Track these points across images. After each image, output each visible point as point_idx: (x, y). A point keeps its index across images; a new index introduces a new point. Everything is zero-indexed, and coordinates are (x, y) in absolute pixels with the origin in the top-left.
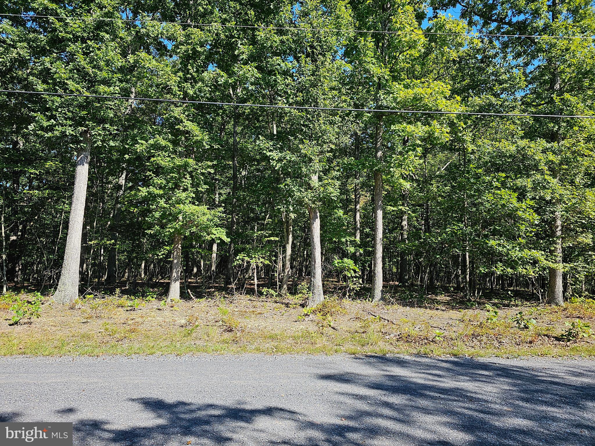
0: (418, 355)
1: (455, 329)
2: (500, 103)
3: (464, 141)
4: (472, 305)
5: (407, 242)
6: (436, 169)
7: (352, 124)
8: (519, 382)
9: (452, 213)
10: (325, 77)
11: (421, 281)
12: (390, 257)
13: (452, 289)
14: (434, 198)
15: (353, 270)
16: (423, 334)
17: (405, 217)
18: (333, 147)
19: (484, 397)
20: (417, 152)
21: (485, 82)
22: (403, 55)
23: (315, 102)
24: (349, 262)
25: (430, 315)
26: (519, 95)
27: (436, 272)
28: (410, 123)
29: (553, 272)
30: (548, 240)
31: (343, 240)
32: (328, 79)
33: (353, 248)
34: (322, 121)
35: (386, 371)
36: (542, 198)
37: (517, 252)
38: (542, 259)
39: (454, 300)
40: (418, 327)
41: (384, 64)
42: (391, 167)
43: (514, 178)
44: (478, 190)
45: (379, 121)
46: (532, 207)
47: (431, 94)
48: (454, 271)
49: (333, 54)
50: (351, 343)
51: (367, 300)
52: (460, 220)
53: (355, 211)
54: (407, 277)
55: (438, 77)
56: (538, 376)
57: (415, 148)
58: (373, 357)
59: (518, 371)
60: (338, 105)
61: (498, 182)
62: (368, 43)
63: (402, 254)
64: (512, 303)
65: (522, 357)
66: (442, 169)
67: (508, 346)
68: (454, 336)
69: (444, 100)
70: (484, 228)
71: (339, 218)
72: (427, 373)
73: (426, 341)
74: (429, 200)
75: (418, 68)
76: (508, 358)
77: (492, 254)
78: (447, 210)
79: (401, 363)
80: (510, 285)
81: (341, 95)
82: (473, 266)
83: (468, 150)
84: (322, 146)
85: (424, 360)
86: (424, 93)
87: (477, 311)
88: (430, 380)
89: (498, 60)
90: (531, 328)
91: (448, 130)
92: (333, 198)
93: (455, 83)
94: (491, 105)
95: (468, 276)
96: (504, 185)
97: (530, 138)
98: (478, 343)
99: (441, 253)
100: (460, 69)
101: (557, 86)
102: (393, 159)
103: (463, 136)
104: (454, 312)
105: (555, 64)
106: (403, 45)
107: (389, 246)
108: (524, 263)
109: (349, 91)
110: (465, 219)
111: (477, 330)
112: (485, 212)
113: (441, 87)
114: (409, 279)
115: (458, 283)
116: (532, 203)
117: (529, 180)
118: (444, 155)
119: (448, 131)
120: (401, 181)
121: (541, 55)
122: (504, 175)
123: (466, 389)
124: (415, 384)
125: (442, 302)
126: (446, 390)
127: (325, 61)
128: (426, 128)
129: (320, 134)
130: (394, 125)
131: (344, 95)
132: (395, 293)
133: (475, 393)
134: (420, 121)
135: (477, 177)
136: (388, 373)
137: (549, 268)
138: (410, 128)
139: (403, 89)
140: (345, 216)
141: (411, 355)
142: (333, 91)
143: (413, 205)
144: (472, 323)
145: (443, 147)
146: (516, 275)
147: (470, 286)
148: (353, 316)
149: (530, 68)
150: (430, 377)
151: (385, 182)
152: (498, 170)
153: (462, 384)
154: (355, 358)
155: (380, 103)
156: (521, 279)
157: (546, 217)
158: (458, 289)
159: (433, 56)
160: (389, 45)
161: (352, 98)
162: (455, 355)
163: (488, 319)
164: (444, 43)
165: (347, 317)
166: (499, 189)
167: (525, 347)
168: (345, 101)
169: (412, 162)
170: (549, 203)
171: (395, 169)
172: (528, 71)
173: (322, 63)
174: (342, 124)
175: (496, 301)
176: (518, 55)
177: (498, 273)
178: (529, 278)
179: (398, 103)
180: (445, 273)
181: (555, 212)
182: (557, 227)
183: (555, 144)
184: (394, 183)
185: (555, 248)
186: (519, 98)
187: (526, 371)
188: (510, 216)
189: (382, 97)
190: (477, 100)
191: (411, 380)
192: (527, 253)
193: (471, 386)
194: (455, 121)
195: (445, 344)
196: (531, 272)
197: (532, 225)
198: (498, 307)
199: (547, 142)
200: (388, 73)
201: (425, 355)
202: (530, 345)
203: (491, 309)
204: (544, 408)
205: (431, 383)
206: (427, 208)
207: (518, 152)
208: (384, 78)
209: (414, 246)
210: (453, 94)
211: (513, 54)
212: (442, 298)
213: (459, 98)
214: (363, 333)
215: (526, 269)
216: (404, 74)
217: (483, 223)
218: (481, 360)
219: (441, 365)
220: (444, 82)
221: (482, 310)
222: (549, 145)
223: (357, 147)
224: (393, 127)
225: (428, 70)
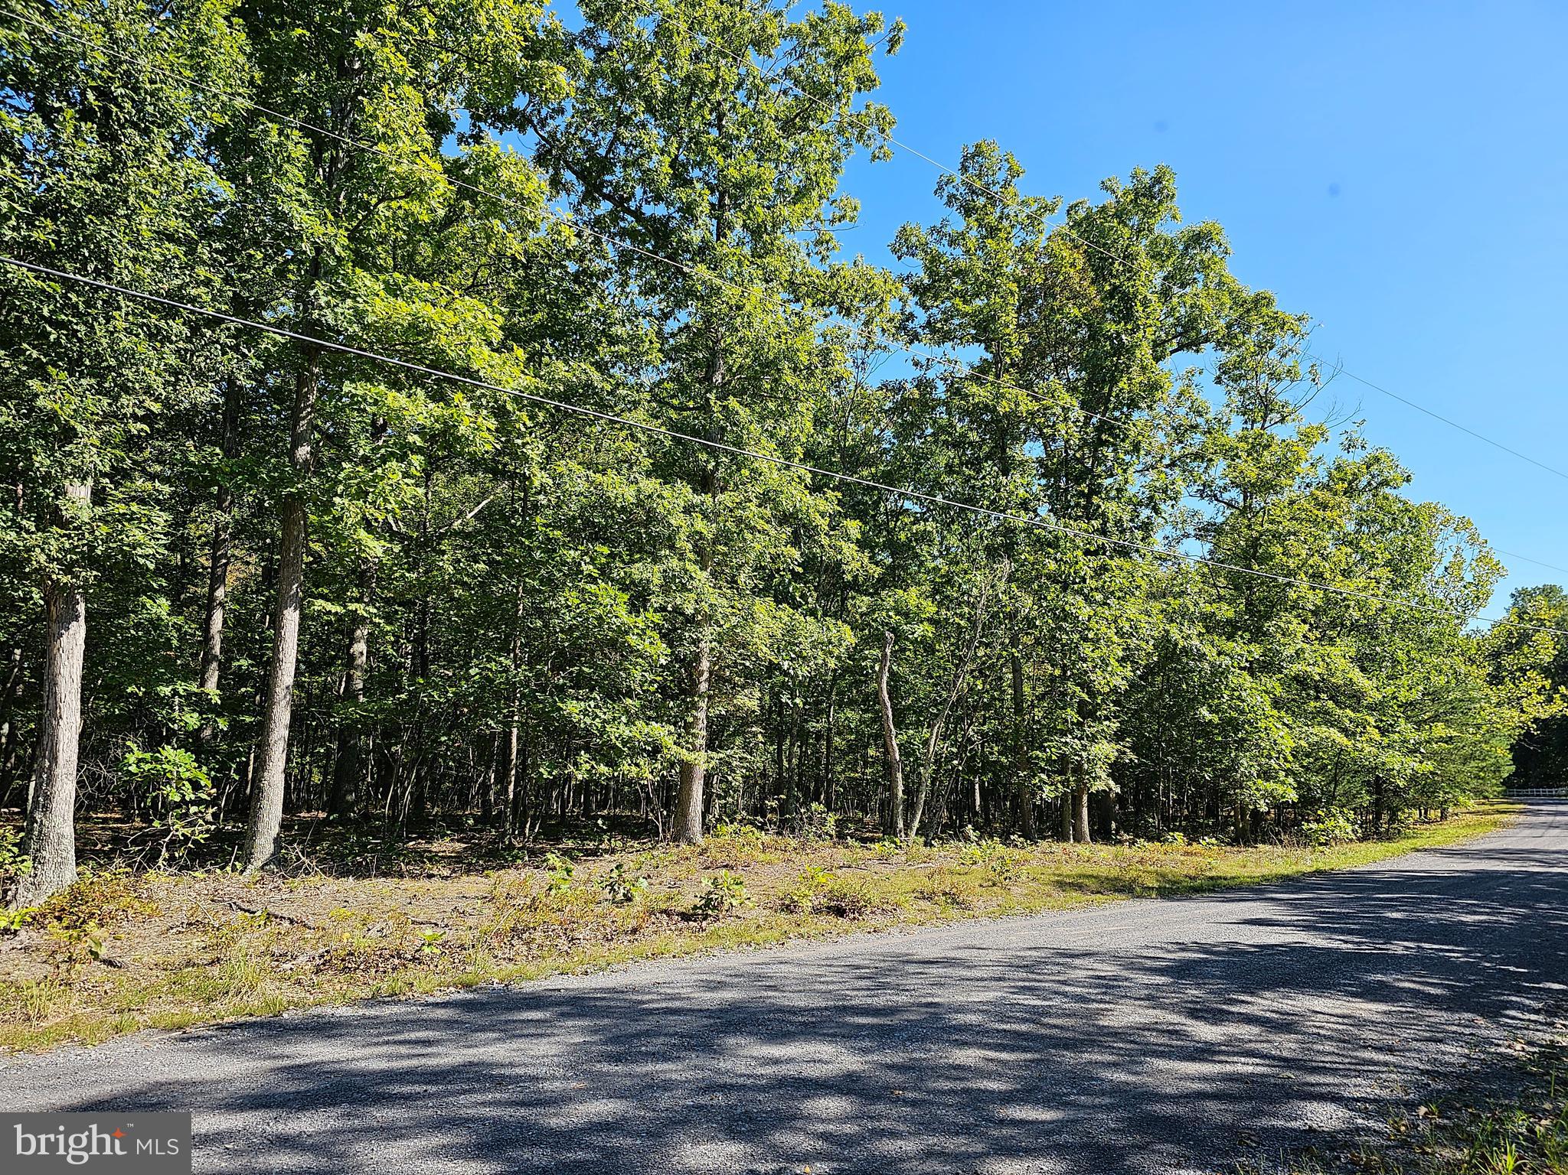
0: (374, 1000)
1: (471, 921)
2: (609, 388)
3: (526, 459)
4: (517, 857)
5: (362, 699)
6: (455, 513)
7: (224, 353)
8: (606, 1021)
9: (487, 629)
10: (141, 195)
11: (393, 806)
12: (306, 743)
13: (471, 822)
14: (445, 589)
15: (189, 780)
16: (392, 943)
17: (362, 632)
18: (156, 408)
19: (531, 1071)
20: (410, 464)
21: (580, 329)
22: (389, 207)
23: (100, 261)
24: (177, 759)
25: (409, 894)
26: (648, 377)
27: (433, 781)
28: (395, 385)
29: (687, 769)
30: (683, 700)
31: (165, 690)
32: (155, 203)
33: (196, 715)
34: (121, 325)
35: (282, 1057)
36: (678, 610)
37: (622, 727)
38: (669, 741)
39: (474, 849)
40: (378, 927)
41: (334, 214)
42: (336, 495)
43: (627, 559)
44: (548, 581)
45: (310, 361)
46: (657, 627)
47: (456, 327)
48: (479, 776)
49: (177, 137)
50: (170, 998)
51: (228, 869)
52: (504, 649)
53: (209, 605)
54: (351, 797)
55: (473, 285)
56: (644, 1003)
57: (405, 455)
58: (240, 1025)
59: (604, 999)
60: (181, 287)
61: (594, 565)
62: (290, 145)
63: (345, 734)
64: (603, 846)
65: (615, 967)
66: (469, 516)
67: (592, 948)
68: (467, 938)
69: (486, 350)
70: (557, 668)
71: (156, 623)
72: (395, 1043)
73: (396, 961)
74: (429, 592)
75: (426, 249)
76: (586, 973)
77: (569, 733)
78: (473, 621)
79: (324, 1028)
80: (602, 805)
81: (195, 262)
82: (524, 762)
83: (532, 483)
84: (116, 399)
85: (387, 1011)
86: (437, 319)
87: (527, 871)
88: (402, 1057)
89: (610, 286)
90: (637, 899)
91: (492, 424)
92: (141, 561)
93: (512, 313)
94: (589, 385)
95: (511, 787)
96: (605, 572)
97: (664, 478)
98: (525, 948)
99: (451, 728)
100: (528, 284)
101: (718, 378)
102: (342, 475)
103: (524, 445)
104: (472, 878)
105: (717, 331)
106: (389, 182)
107: (306, 709)
108: (635, 752)
109: (223, 259)
110: (515, 647)
111: (524, 917)
112: (562, 631)
113: (481, 316)
114: (356, 802)
115: (486, 804)
116: (657, 618)
117: (656, 568)
118: (476, 480)
119: (493, 427)
120: (362, 534)
121: (693, 305)
122: (606, 551)
123: (490, 1060)
124: (363, 1074)
125: (443, 857)
126: (442, 1072)
127: (149, 150)
128: (436, 409)
129: (113, 362)
130: (353, 381)
131: (204, 263)
132: (315, 842)
133: (512, 1065)
134: (423, 386)
135: (550, 546)
136: (287, 1062)
137: (681, 762)
138: (395, 399)
139: (382, 293)
140: (174, 619)
141: (353, 1003)
142: (167, 244)
143: (387, 601)
144: (513, 902)
145: (476, 464)
146: (616, 779)
147: (514, 812)
148: (182, 917)
149: (671, 326)
150: (403, 1050)
151: (315, 532)
152: (595, 538)
153: (482, 1050)
154: (182, 1040)
155: (315, 316)
156: (626, 789)
157: (681, 651)
158: (485, 820)
159: (463, 229)
160: (350, 167)
161: (227, 280)
162: (467, 986)
163: (550, 889)
164: (494, 209)
165: (159, 924)
166: (594, 581)
167: (623, 944)
168: (207, 283)
169: (396, 488)
170: (690, 620)
171: (346, 501)
172: (667, 330)
173: (136, 152)
174: (189, 346)
175: (570, 844)
176: (649, 290)
177: (580, 777)
178: (643, 787)
179: (365, 327)
180: (454, 783)
181: (699, 641)
182: (701, 674)
183: (707, 498)
184: (341, 537)
185: (695, 717)
186: (647, 383)
187: (621, 996)
188: (613, 644)
189: (323, 300)
190: (560, 368)
191: (352, 1066)
192: (641, 730)
193: (502, 1052)
194: (509, 407)
195: (444, 963)
196: (645, 772)
197: (652, 667)
198: (572, 859)
199: (695, 491)
200: (346, 242)
201: (393, 998)
202: (631, 938)
203: (558, 864)
204: (650, 1067)
205: (406, 1064)
206: (424, 612)
207: (640, 503)
208: (332, 251)
209: (381, 710)
210: (506, 338)
211: (640, 283)
212: (445, 846)
213: (520, 353)
214: (212, 963)
215: (637, 765)
216: (386, 251)
217: (555, 658)
218: (528, 987)
219: (432, 1016)
220: (490, 305)
221: (538, 867)
222: (697, 499)
223: (231, 417)
224: (347, 387)
225: (450, 261)
